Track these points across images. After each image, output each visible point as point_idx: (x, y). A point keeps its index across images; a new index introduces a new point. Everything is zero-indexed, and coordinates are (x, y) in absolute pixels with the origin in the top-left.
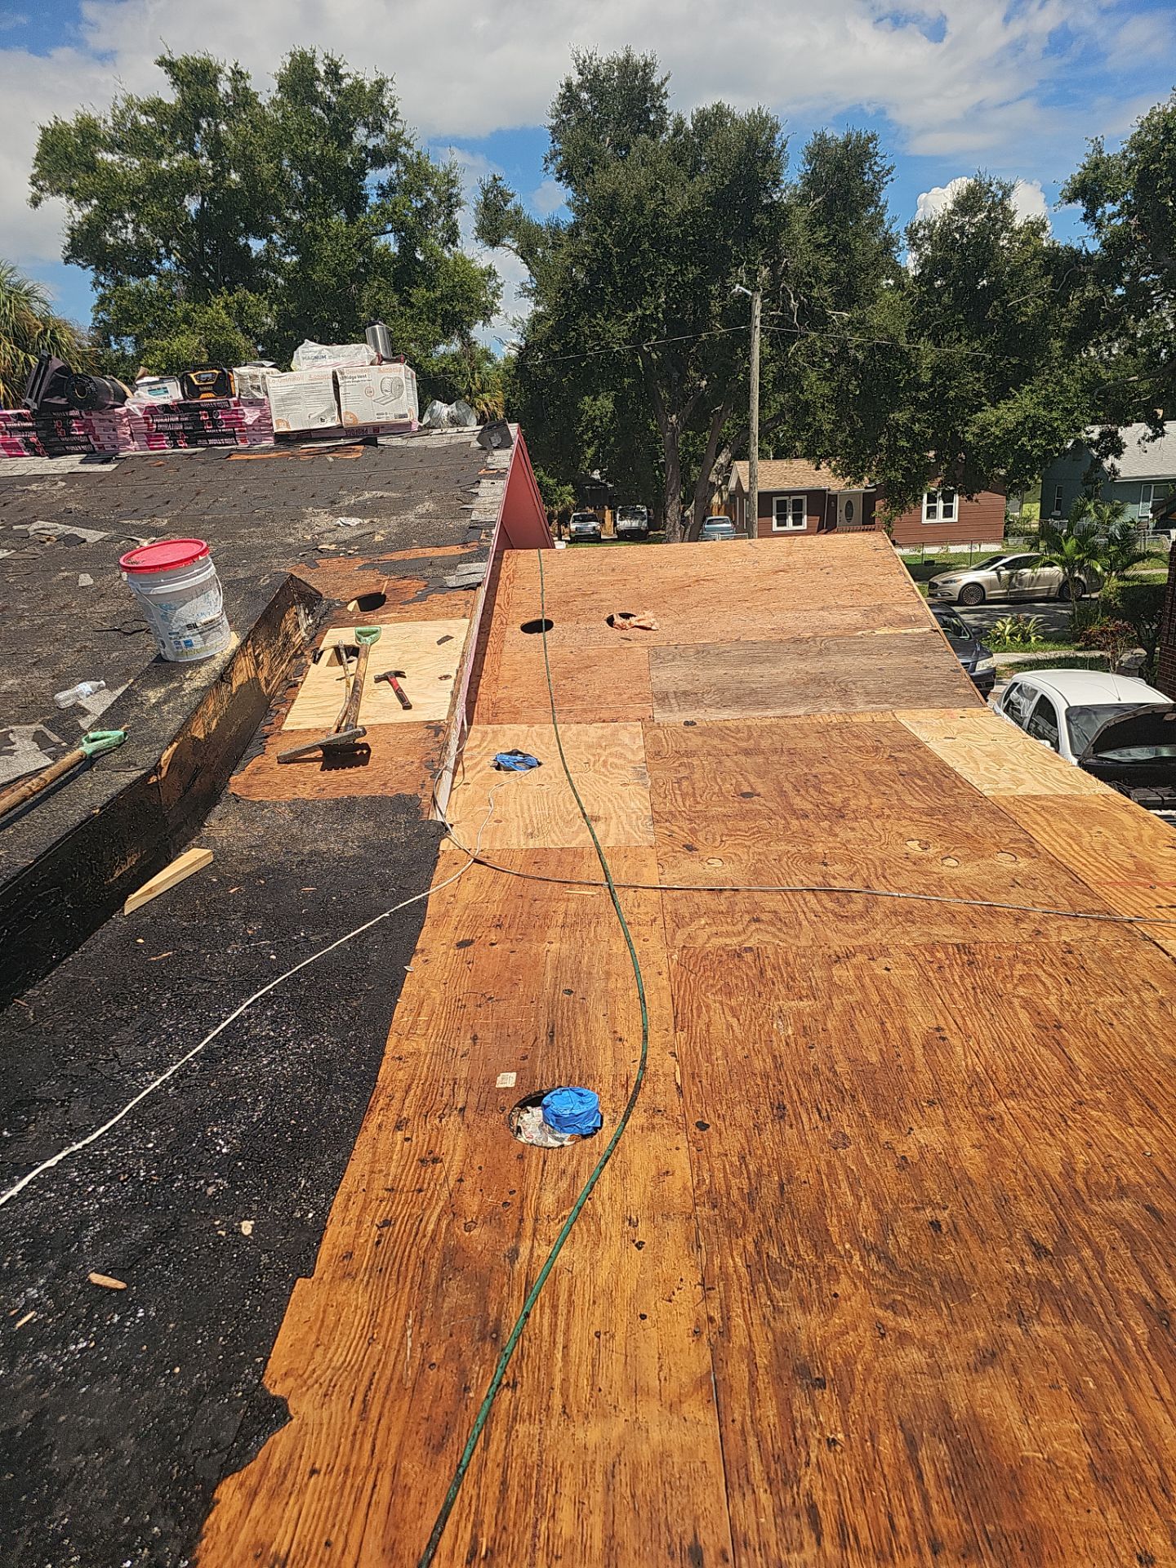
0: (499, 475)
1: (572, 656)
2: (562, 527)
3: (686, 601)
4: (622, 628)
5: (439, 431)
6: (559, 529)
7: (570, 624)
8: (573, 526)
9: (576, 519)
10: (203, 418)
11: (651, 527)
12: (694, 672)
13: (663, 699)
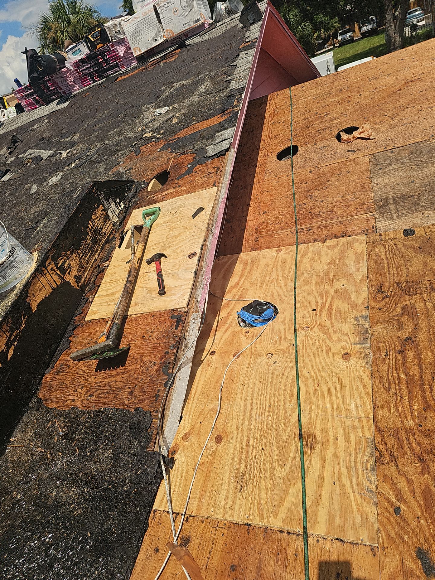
0: (252, 45)
1: (311, 175)
2: (335, 40)
3: (398, 104)
4: (348, 141)
5: (221, 23)
6: (333, 42)
7: (310, 146)
8: (339, 38)
9: (341, 34)
10: (100, 60)
11: (379, 26)
12: (410, 173)
13: (383, 207)
